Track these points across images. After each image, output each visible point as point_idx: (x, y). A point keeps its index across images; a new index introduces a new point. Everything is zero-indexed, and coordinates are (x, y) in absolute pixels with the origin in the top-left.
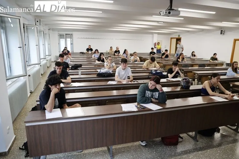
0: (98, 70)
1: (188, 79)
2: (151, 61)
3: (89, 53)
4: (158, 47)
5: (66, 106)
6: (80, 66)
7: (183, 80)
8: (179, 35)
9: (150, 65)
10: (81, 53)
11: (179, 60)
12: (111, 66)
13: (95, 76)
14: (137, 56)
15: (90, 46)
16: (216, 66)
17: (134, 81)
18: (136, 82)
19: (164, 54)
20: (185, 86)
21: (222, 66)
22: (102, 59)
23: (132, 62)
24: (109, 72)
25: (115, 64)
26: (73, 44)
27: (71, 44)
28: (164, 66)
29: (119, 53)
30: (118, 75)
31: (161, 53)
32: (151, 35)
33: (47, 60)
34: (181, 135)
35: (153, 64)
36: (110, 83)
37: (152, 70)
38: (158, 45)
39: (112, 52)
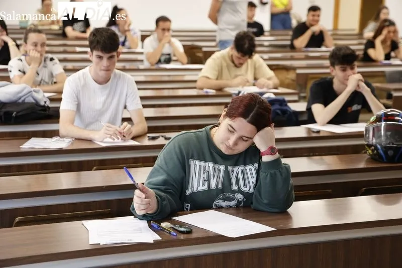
2: (235, 53)
4: (277, 2)
9: (234, 71)
12: (44, 75)
14: (173, 36)
17: (149, 135)
18: (160, 141)
19: (302, 28)
23: (146, 65)
24: (30, 100)
28: (301, 82)
30: (75, 109)
31: (290, 28)
35: (244, 67)
36: (37, 144)
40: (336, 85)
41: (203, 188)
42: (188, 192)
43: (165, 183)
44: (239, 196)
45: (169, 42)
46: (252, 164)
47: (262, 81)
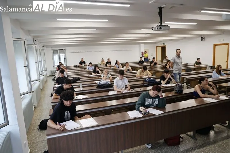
0: (96, 82)
1: (180, 84)
3: (83, 66)
4: (145, 56)
5: (77, 118)
6: (78, 79)
7: (177, 85)
8: (164, 44)
9: (143, 73)
10: (75, 66)
11: (166, 66)
13: (95, 88)
15: (82, 59)
16: (201, 70)
17: (131, 89)
18: (134, 91)
19: (152, 62)
20: (179, 91)
21: (206, 70)
22: (97, 71)
24: (107, 83)
25: (111, 74)
26: (66, 58)
27: (65, 58)
29: (111, 63)
30: (117, 85)
31: (148, 61)
32: (138, 46)
33: (44, 75)
34: (181, 136)
35: (145, 72)
36: (111, 93)
37: (145, 78)
38: (146, 54)
39: (104, 63)
40: (165, 77)
41: (148, 104)
42: (145, 105)
43: (141, 103)
44: (155, 105)
45: (128, 67)
46: (157, 98)
47: (149, 75)
